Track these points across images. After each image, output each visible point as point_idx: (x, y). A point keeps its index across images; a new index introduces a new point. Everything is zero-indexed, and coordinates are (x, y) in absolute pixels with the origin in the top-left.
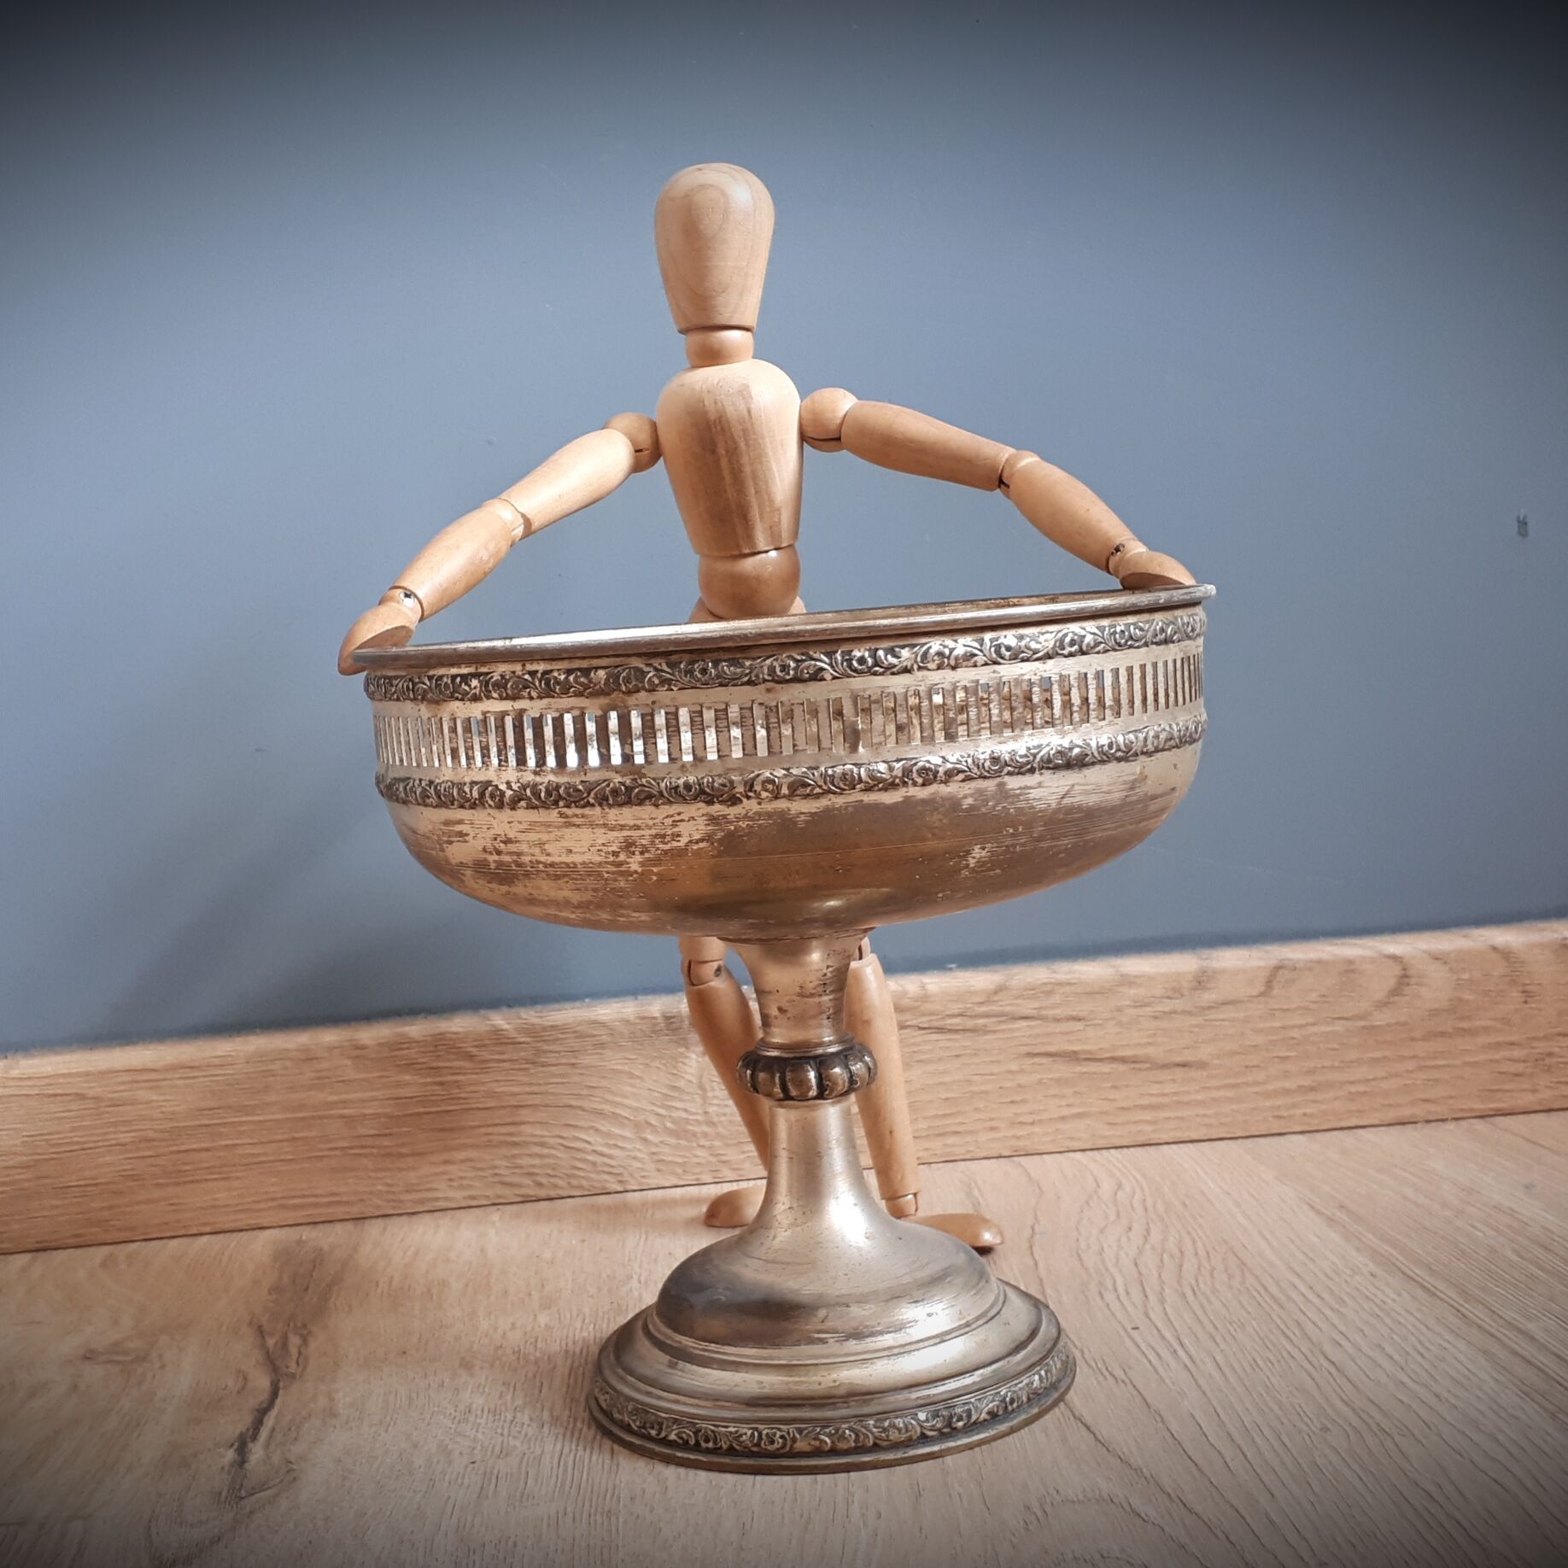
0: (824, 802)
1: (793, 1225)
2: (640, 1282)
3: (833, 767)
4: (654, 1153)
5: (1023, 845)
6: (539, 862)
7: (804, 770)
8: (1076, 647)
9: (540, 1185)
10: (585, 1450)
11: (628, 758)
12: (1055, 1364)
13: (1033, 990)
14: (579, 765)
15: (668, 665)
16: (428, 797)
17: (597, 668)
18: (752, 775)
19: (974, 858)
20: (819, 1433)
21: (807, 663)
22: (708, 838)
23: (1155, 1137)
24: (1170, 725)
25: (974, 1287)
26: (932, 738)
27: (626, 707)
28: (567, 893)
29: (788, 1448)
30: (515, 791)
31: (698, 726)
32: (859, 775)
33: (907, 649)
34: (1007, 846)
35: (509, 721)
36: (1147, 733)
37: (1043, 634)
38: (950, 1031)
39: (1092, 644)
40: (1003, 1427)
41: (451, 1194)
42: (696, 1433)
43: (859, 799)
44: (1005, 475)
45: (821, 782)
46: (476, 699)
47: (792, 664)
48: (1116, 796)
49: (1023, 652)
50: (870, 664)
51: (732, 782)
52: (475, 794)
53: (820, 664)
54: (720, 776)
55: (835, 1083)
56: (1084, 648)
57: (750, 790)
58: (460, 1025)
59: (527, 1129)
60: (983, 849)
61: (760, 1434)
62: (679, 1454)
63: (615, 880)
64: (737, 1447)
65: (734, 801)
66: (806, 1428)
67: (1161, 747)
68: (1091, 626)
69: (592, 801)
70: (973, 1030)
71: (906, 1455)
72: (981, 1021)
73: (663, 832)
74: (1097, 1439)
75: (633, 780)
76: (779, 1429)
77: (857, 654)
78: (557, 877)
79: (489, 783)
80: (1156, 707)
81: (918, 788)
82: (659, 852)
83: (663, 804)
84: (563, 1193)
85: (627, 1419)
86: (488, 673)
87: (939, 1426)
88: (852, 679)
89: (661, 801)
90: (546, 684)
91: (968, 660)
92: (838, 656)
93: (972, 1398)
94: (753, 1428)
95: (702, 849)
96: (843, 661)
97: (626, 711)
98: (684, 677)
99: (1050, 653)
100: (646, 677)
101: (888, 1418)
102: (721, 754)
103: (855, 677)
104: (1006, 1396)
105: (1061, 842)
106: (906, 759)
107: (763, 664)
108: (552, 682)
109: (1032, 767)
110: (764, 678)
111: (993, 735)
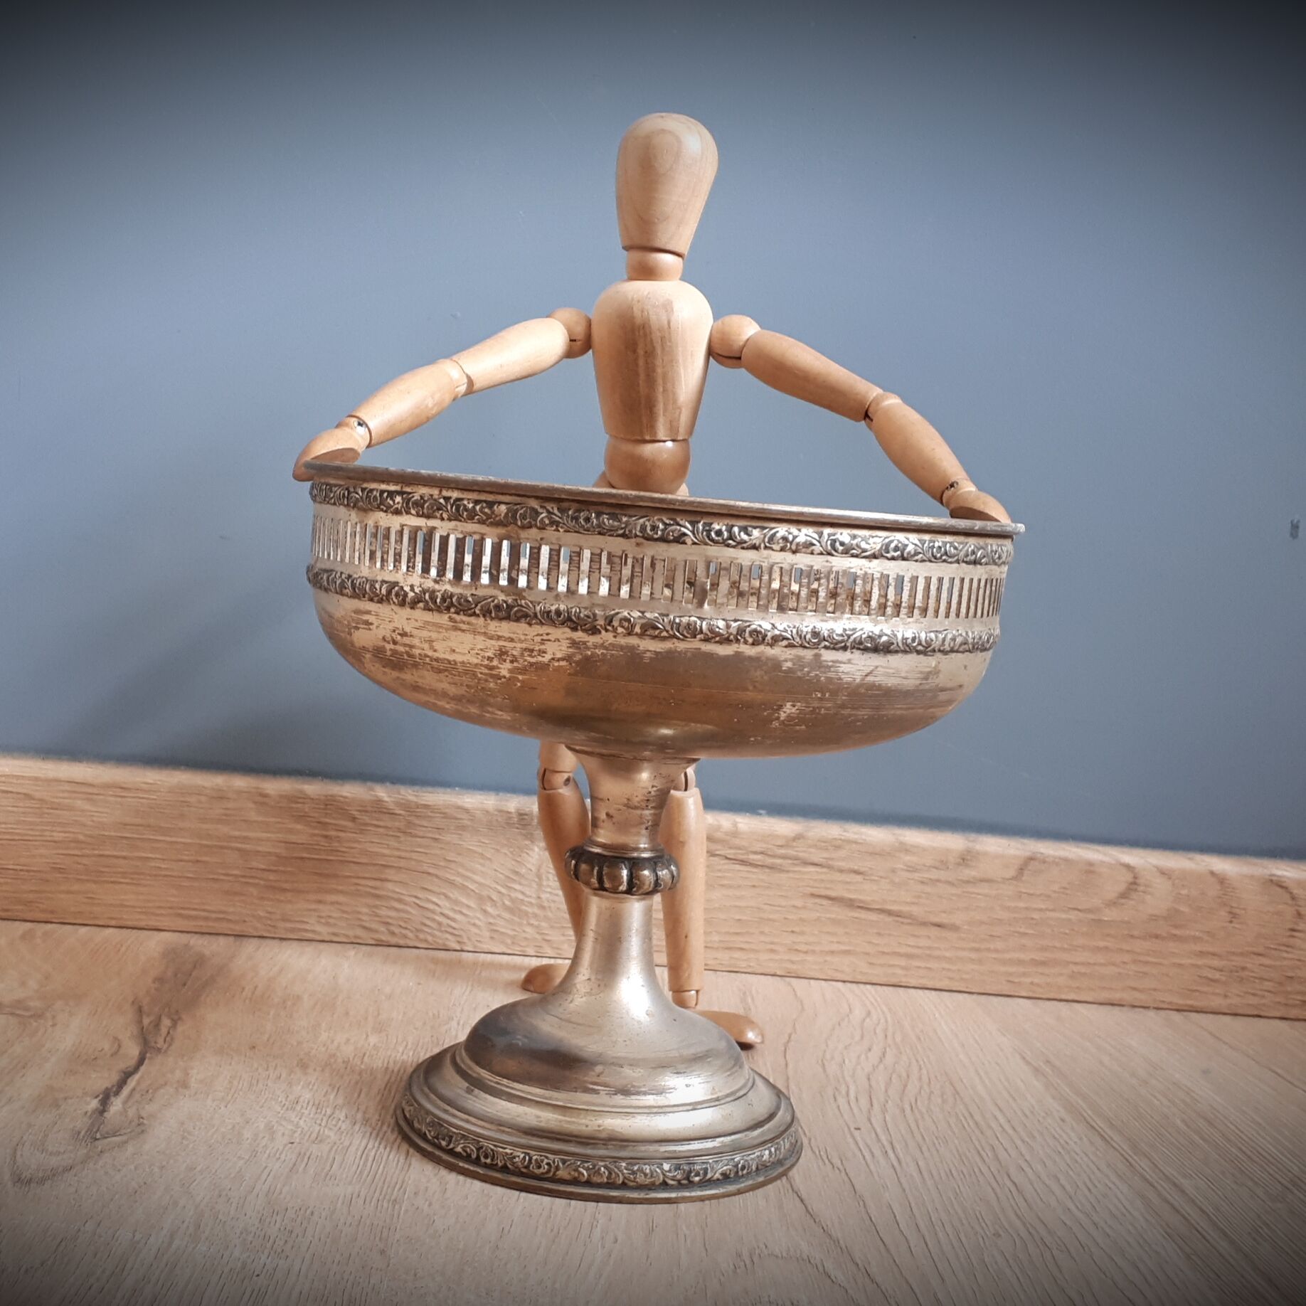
0: (668, 645)
1: (589, 994)
2: (458, 1024)
3: (681, 617)
4: (490, 923)
5: (827, 709)
6: (427, 656)
7: (656, 615)
8: (899, 553)
9: (393, 933)
10: (385, 1148)
11: (513, 581)
12: (785, 1144)
13: (824, 842)
14: (472, 581)
15: (559, 510)
16: (346, 588)
17: (500, 503)
18: (613, 612)
19: (785, 712)
20: (579, 1166)
21: (673, 527)
22: (568, 658)
23: (904, 981)
24: (967, 633)
25: (729, 1070)
26: (767, 607)
27: (519, 539)
28: (445, 685)
29: (552, 1174)
30: (416, 593)
32: (701, 627)
33: (758, 530)
34: (813, 707)
35: (421, 536)
36: (946, 635)
37: (873, 537)
38: (751, 865)
39: (913, 552)
40: (732, 1188)
41: (318, 928)
42: (478, 1150)
43: (698, 647)
44: (871, 410)
45: (668, 628)
46: (397, 512)
47: (661, 526)
48: (910, 683)
49: (854, 549)
50: (725, 537)
51: (595, 615)
52: (384, 591)
53: (683, 530)
54: (586, 608)
55: (643, 883)
56: (905, 555)
57: (609, 625)
58: (350, 791)
59: (390, 886)
60: (794, 706)
61: (530, 1159)
62: (461, 1164)
63: (486, 681)
64: (510, 1166)
65: (594, 631)
66: (569, 1160)
67: (956, 648)
68: (914, 538)
69: (477, 612)
70: (771, 867)
71: (647, 1196)
72: (778, 861)
73: (532, 647)
74: (807, 1211)
75: (514, 600)
76: (547, 1158)
77: (716, 527)
78: (440, 671)
79: (396, 584)
80: (958, 615)
81: (747, 647)
82: (526, 663)
83: (536, 624)
84: (411, 944)
85: (424, 1129)
86: (410, 493)
87: (679, 1177)
88: (709, 547)
89: (534, 621)
90: (456, 509)
91: (807, 548)
92: (700, 526)
93: (710, 1159)
94: (525, 1153)
95: (562, 666)
96: (703, 531)
97: (518, 542)
98: (570, 522)
99: (876, 554)
100: (539, 517)
101: (638, 1163)
102: (590, 590)
103: (711, 545)
104: (739, 1162)
105: (859, 713)
106: (742, 621)
107: (637, 522)
108: (462, 508)
109: (846, 645)
110: (636, 534)
111: (818, 613)
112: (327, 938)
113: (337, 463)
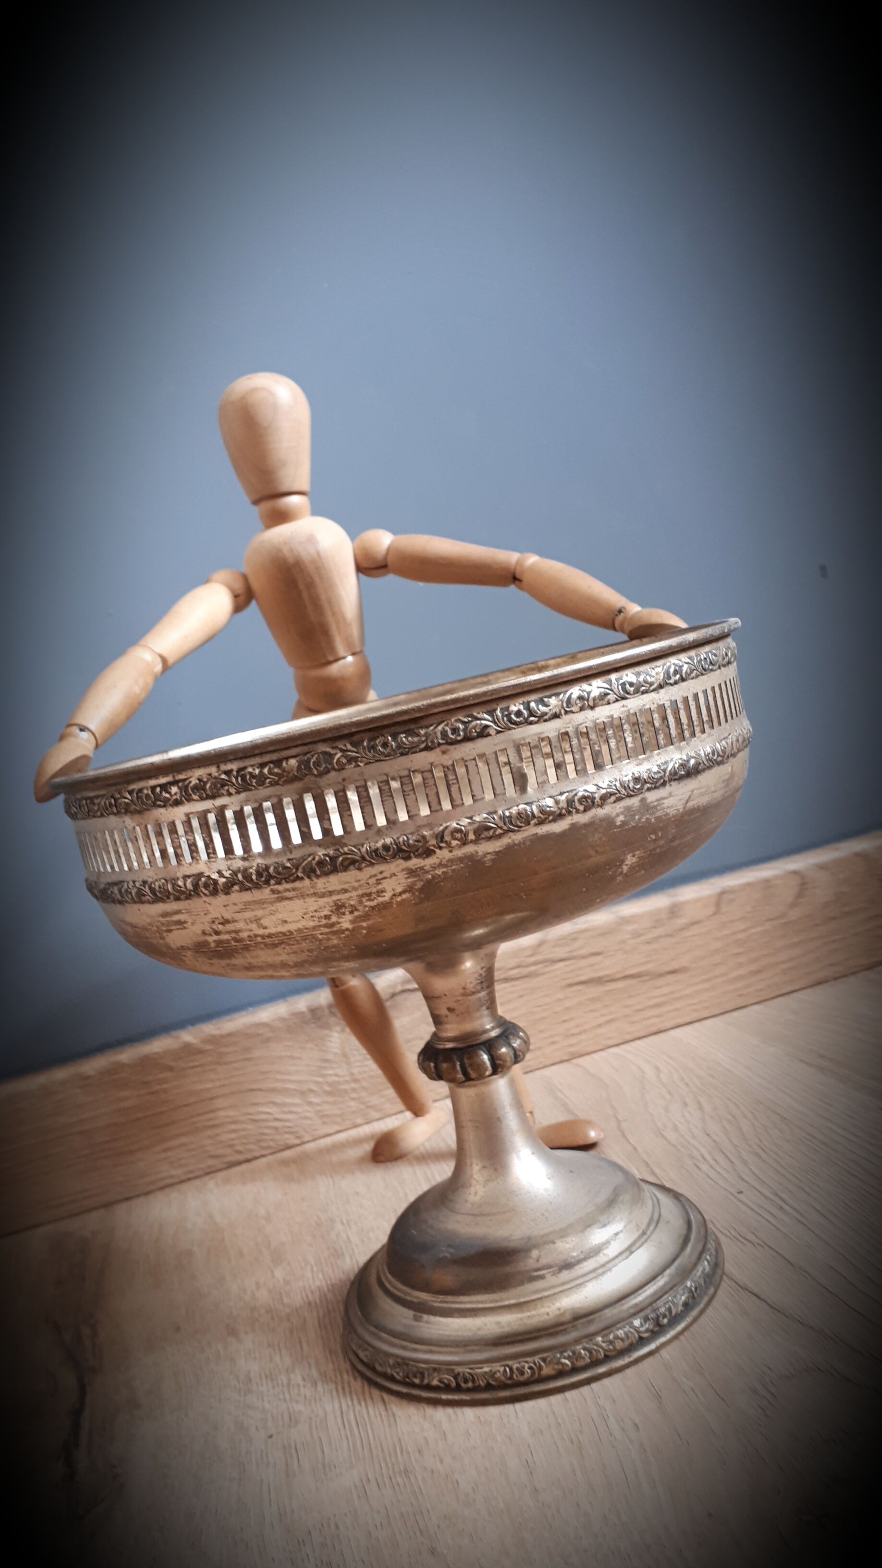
0: (506, 841)
1: (488, 1181)
3: (509, 809)
5: (661, 847)
6: (256, 936)
7: (485, 815)
8: (678, 676)
9: (239, 1152)
10: (360, 1404)
11: (327, 831)
12: (711, 1245)
13: (564, 940)
14: (283, 845)
15: (351, 744)
16: (144, 895)
17: (287, 758)
18: (441, 828)
19: (627, 865)
21: (474, 723)
22: (409, 889)
23: (662, 1026)
24: (741, 730)
26: (585, 770)
27: (320, 788)
28: (284, 957)
29: (537, 1375)
30: (226, 878)
31: (386, 794)
32: (532, 812)
33: (554, 698)
34: (650, 851)
35: (211, 818)
36: (732, 739)
37: (653, 669)
39: (689, 671)
40: (694, 1313)
41: (173, 1172)
42: (455, 1377)
43: (535, 832)
45: (501, 824)
46: (177, 803)
47: (461, 726)
48: (718, 795)
49: (643, 686)
50: (526, 716)
51: (424, 837)
52: (189, 886)
53: (484, 722)
54: (412, 834)
55: (505, 1061)
56: (684, 676)
57: (442, 842)
58: (158, 1045)
59: (222, 1113)
60: (634, 856)
61: (511, 1369)
62: (444, 1397)
63: (328, 939)
64: (493, 1383)
65: (429, 853)
66: (548, 1357)
67: (739, 748)
68: (684, 657)
69: (300, 875)
71: (631, 1359)
73: (368, 891)
74: (770, 1306)
75: (335, 850)
76: (527, 1362)
77: (514, 708)
78: (275, 946)
79: (201, 875)
80: (732, 718)
81: (580, 815)
82: (367, 909)
83: (367, 866)
84: (257, 1154)
85: (389, 1371)
86: (186, 779)
87: (651, 1327)
88: (513, 731)
89: (364, 865)
90: (241, 780)
91: (603, 699)
92: (498, 712)
93: (668, 1297)
94: (505, 1366)
95: (405, 899)
96: (503, 717)
97: (319, 791)
98: (368, 753)
99: (662, 684)
100: (333, 759)
101: (612, 1332)
102: (410, 814)
103: (515, 729)
104: (691, 1286)
105: (686, 839)
106: (568, 792)
107: (436, 730)
108: (248, 777)
109: (664, 780)
110: (439, 742)
111: (631, 759)
112: (183, 1178)
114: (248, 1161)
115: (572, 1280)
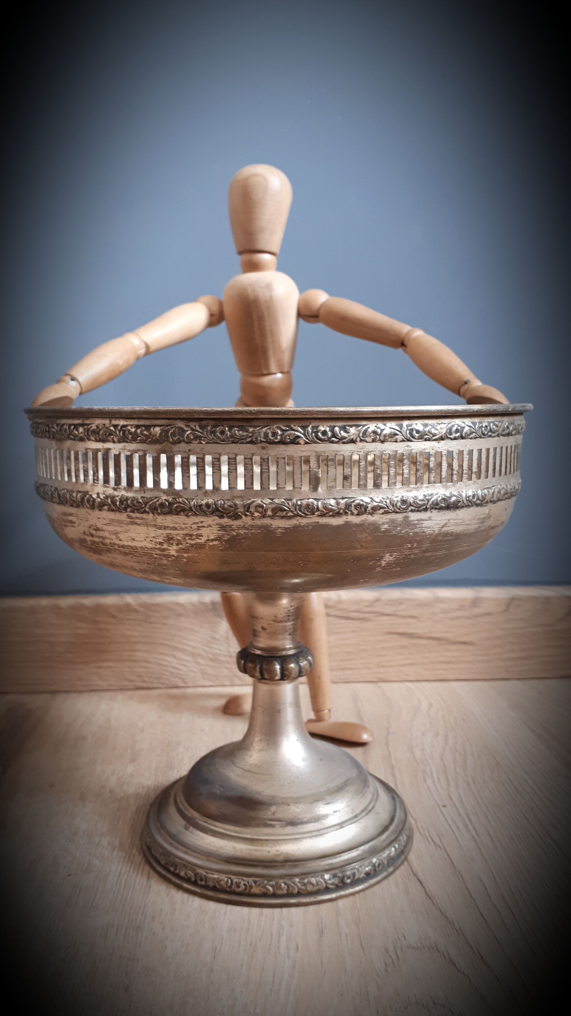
0: (294, 522)
1: (262, 751)
3: (301, 500)
4: (202, 669)
5: (415, 554)
6: (115, 544)
7: (283, 500)
8: (459, 434)
9: (144, 681)
10: (134, 872)
11: (171, 484)
12: (403, 838)
13: (393, 601)
14: (141, 486)
15: (200, 427)
16: (55, 497)
17: (155, 426)
18: (250, 501)
19: (385, 561)
21: (289, 432)
22: (218, 539)
24: (507, 485)
26: (365, 486)
27: (172, 452)
28: (132, 564)
29: (248, 891)
30: (101, 499)
32: (318, 506)
33: (354, 428)
34: (406, 555)
35: (100, 455)
36: (494, 490)
37: (439, 424)
38: (351, 619)
39: (468, 432)
40: (373, 881)
41: (101, 683)
42: (195, 875)
43: (317, 521)
46: (82, 440)
47: (279, 432)
48: (472, 528)
49: (427, 435)
50: (329, 436)
51: (236, 505)
52: (79, 499)
53: (297, 433)
54: (229, 500)
55: (291, 673)
56: (464, 435)
57: (248, 511)
58: (110, 600)
59: (139, 654)
60: (391, 556)
61: (232, 882)
62: (185, 885)
63: (161, 559)
64: (218, 887)
65: (237, 517)
66: (259, 881)
67: (500, 498)
68: (468, 421)
69: (147, 510)
70: (363, 619)
71: (316, 899)
72: (366, 615)
73: (191, 533)
74: (426, 893)
75: (173, 498)
76: (243, 880)
77: (322, 428)
78: (126, 554)
79: (87, 493)
80: (500, 475)
81: (354, 517)
82: (188, 545)
83: (192, 515)
84: (156, 686)
85: (158, 856)
86: (90, 424)
87: (336, 882)
88: (317, 444)
89: (190, 514)
90: (122, 434)
91: (392, 438)
92: (310, 429)
93: (356, 865)
94: (229, 878)
95: (215, 545)
96: (312, 432)
97: (172, 454)
98: (209, 436)
99: (443, 436)
100: (185, 434)
101: (307, 877)
102: (230, 486)
103: (319, 443)
104: (376, 862)
105: (438, 553)
106: (348, 498)
107: (261, 431)
108: (127, 432)
109: (426, 507)
110: (261, 440)
111: (404, 486)
113: (58, 407)
114: (149, 688)
115: (293, 834)
